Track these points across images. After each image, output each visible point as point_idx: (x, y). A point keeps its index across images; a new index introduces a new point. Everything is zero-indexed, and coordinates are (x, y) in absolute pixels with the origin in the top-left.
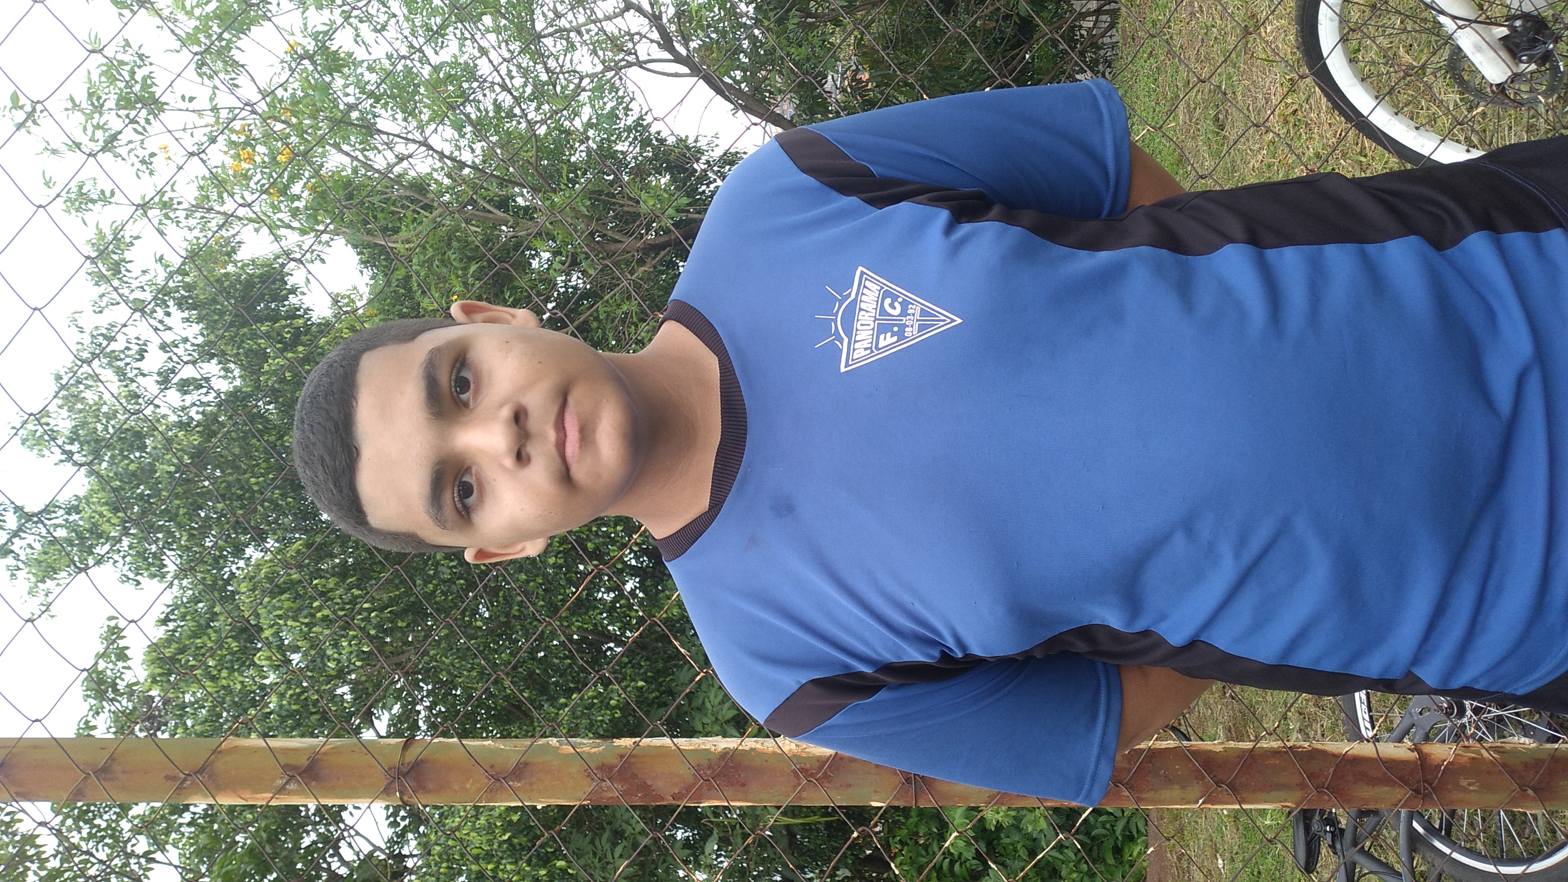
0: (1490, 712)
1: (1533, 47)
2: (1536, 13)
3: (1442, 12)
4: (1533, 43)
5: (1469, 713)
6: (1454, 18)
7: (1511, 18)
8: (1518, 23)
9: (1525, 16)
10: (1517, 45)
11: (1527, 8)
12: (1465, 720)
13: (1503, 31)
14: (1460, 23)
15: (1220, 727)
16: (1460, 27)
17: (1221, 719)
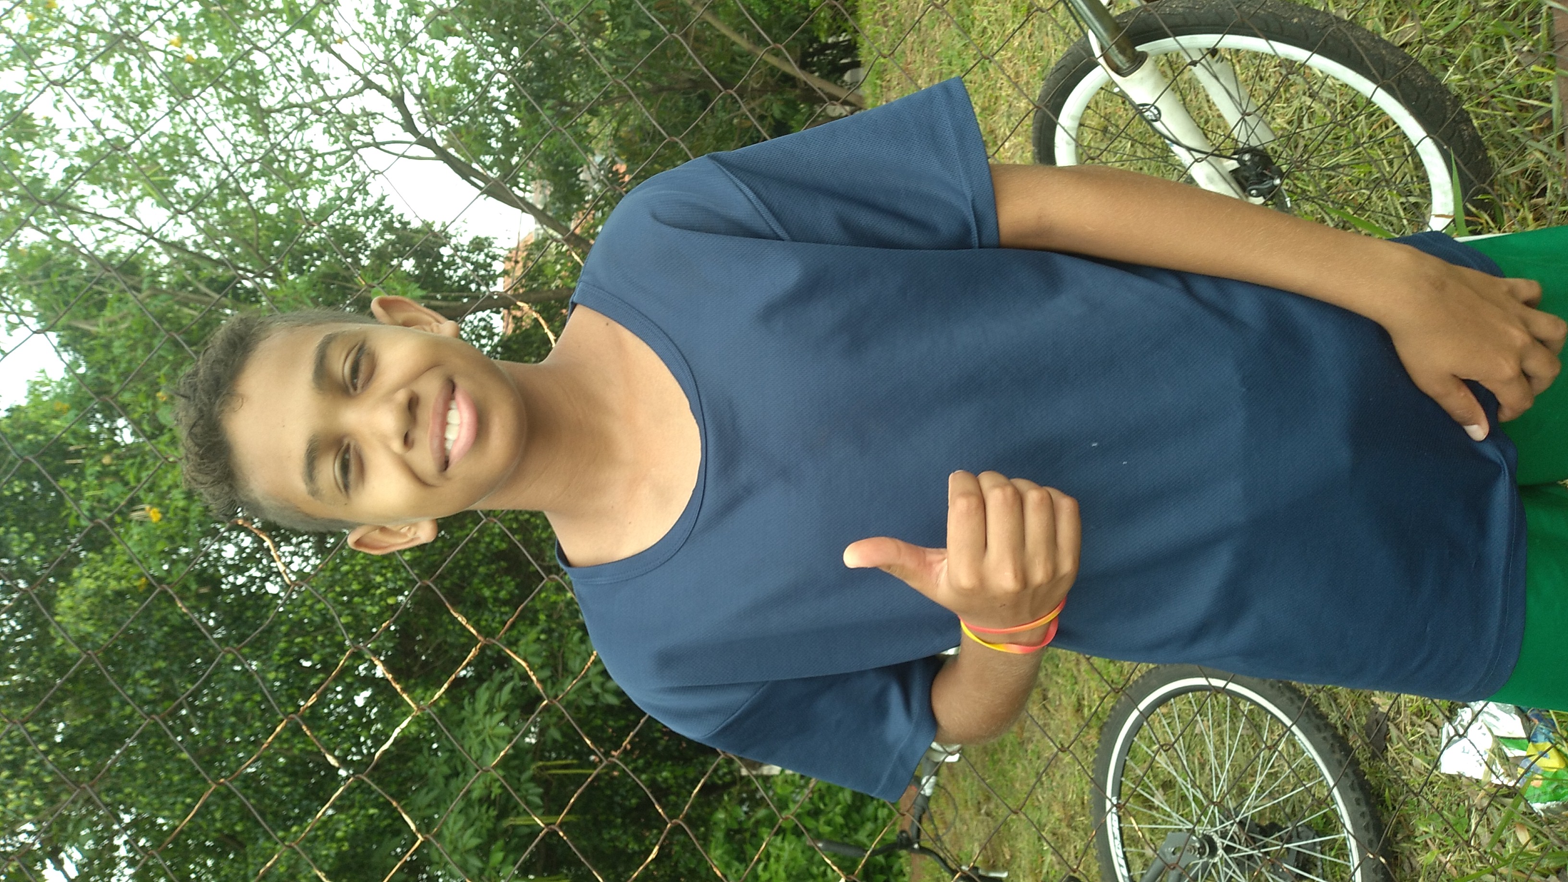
0: (1239, 851)
1: (1261, 182)
2: (1261, 147)
3: (1178, 144)
4: (1261, 178)
5: (1220, 852)
6: (1189, 149)
7: (1239, 152)
8: (1247, 157)
9: (1252, 150)
10: (1247, 179)
11: (1254, 142)
12: (1216, 859)
13: (1233, 164)
14: (1198, 155)
15: (976, 844)
16: (1196, 160)
17: (976, 836)
